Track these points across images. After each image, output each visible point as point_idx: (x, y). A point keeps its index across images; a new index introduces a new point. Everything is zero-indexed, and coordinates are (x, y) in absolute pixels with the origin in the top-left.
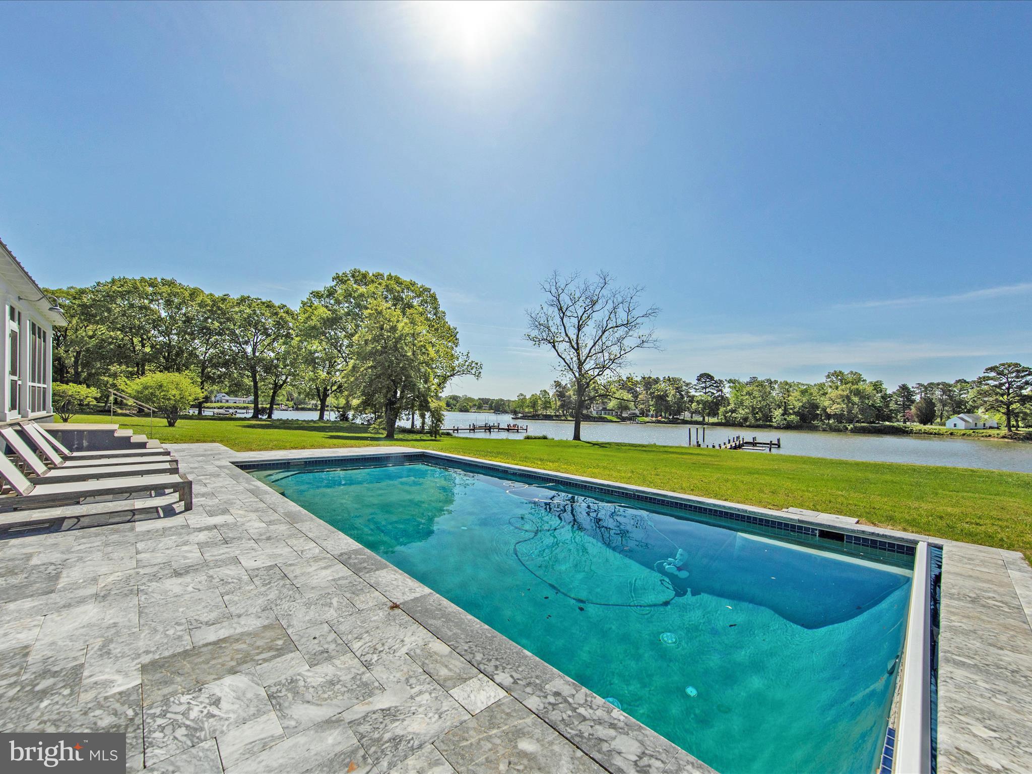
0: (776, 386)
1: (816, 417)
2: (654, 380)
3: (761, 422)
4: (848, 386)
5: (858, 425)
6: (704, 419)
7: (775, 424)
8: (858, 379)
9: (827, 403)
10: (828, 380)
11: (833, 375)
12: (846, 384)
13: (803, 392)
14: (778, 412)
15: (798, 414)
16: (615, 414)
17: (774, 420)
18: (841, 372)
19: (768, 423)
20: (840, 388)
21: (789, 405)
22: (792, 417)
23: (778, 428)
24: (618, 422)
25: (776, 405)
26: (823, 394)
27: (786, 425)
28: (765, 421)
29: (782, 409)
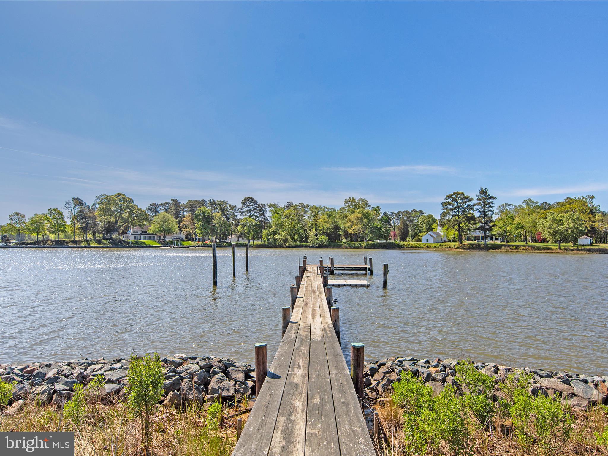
0: (308, 210)
1: (339, 237)
2: (200, 202)
3: (297, 243)
4: (360, 210)
5: (368, 243)
6: (249, 242)
7: (310, 244)
8: (366, 205)
9: (346, 225)
10: (347, 205)
11: (349, 201)
12: (358, 208)
13: (329, 215)
14: (312, 232)
15: (326, 234)
16: (156, 238)
17: (309, 241)
18: (353, 198)
19: (304, 243)
20: (356, 211)
21: (319, 227)
22: (323, 237)
23: (313, 247)
24: (159, 247)
25: (309, 227)
26: (344, 217)
27: (319, 244)
28: (301, 242)
29: (314, 230)
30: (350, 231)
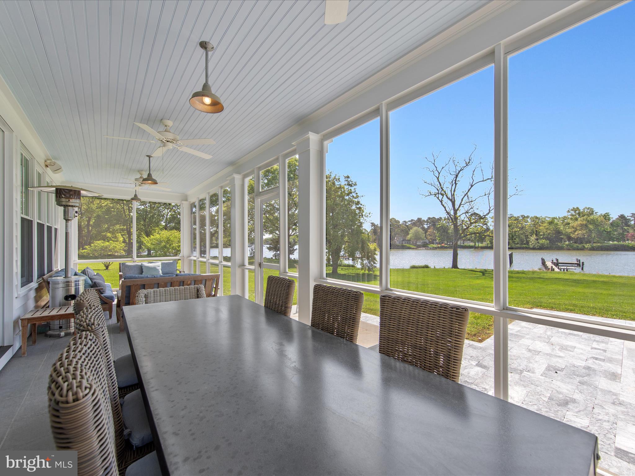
0: (529, 220)
1: (561, 240)
2: (438, 219)
3: (518, 245)
4: (585, 217)
5: (595, 245)
6: (475, 245)
7: (531, 246)
8: (591, 212)
9: (569, 231)
10: (569, 214)
11: (572, 210)
12: (583, 216)
13: (551, 223)
14: (533, 238)
15: (547, 238)
16: (411, 243)
17: (530, 244)
18: (578, 208)
19: (524, 246)
20: (579, 219)
21: (539, 232)
22: (544, 241)
23: (534, 249)
24: (413, 248)
25: (530, 233)
26: (566, 224)
27: (540, 247)
28: (522, 244)
29: (535, 236)
30: (573, 236)
